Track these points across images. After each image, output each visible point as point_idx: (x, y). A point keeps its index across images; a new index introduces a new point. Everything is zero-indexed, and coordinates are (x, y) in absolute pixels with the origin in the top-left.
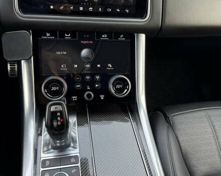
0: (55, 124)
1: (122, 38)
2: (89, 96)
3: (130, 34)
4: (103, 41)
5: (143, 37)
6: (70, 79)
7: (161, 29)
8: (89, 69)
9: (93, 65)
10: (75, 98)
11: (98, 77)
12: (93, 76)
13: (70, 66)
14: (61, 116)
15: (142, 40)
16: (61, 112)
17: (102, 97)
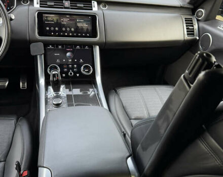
0: (55, 79)
1: (87, 48)
2: (71, 74)
3: (91, 46)
4: (78, 49)
5: (98, 48)
6: (61, 66)
7: (106, 43)
8: (71, 62)
9: (73, 60)
10: (64, 75)
11: (75, 66)
12: (73, 65)
13: (61, 60)
14: (57, 76)
15: (97, 50)
16: (57, 74)
17: (78, 75)
